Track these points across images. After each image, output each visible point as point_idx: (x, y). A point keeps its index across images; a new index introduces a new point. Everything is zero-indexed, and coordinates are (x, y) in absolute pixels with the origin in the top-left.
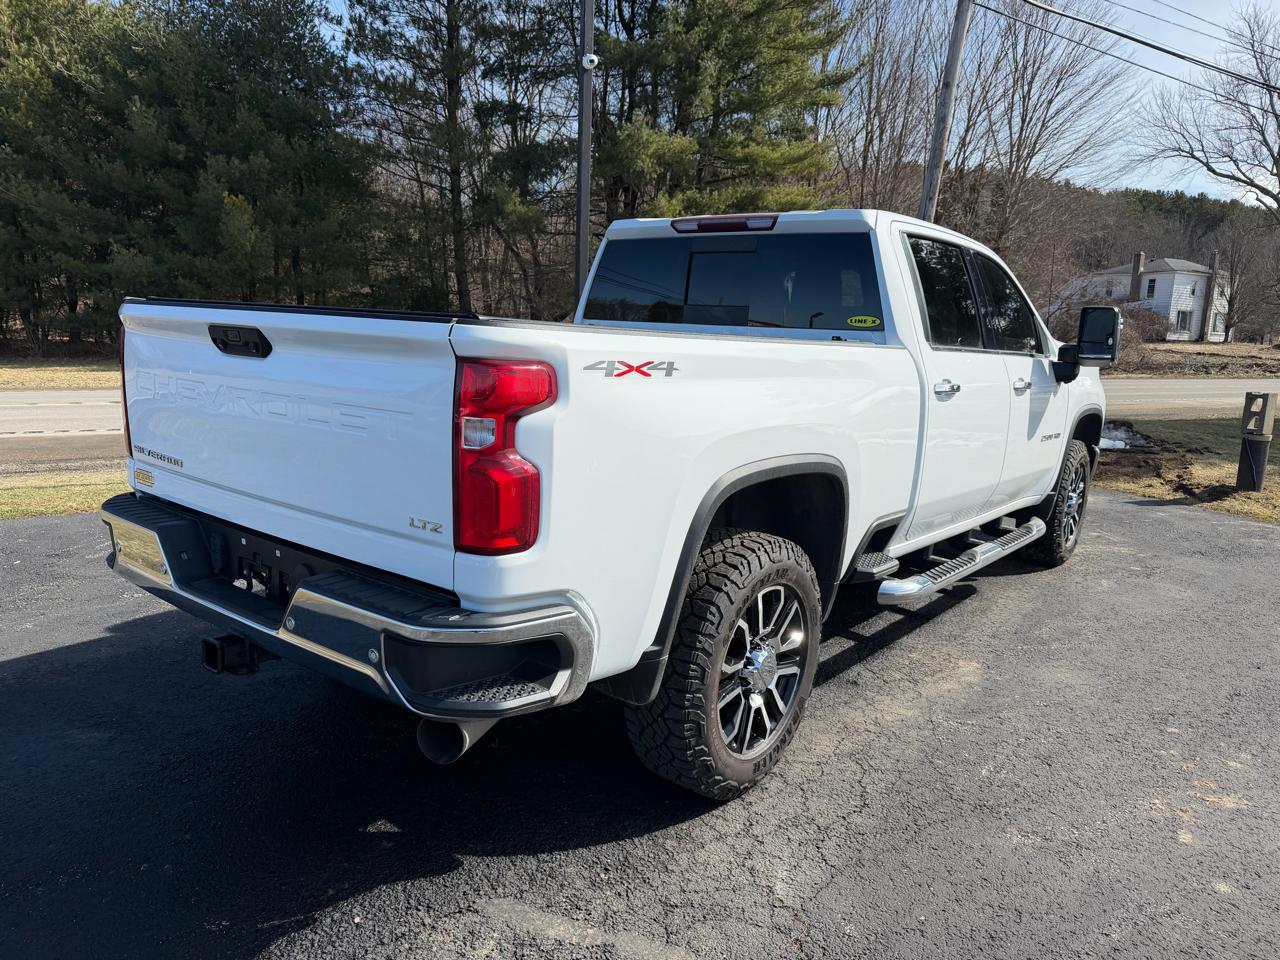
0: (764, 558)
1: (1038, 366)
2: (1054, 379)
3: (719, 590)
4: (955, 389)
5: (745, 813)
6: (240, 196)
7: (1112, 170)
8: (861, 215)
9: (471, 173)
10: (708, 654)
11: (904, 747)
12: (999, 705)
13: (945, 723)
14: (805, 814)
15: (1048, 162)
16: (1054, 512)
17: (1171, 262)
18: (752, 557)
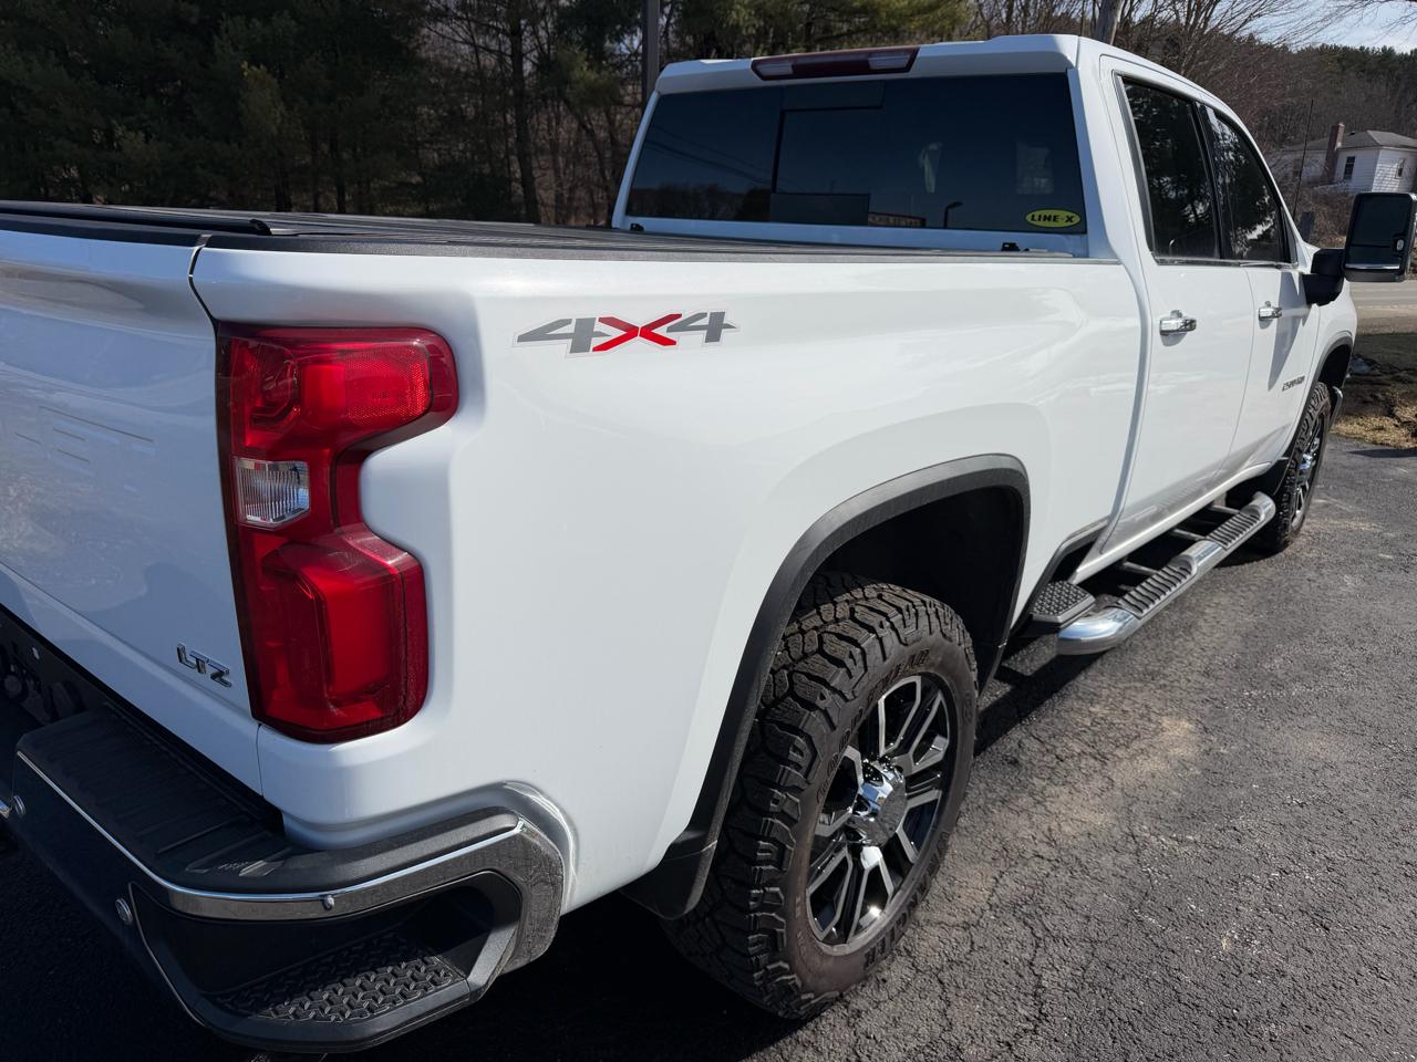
0: (890, 640)
1: (1287, 278)
2: (1304, 299)
3: (811, 706)
4: (1190, 325)
5: (848, 1035)
6: (262, 67)
7: (1314, 19)
8: (1054, 44)
9: (535, 33)
10: (790, 821)
11: (1095, 889)
12: (1231, 804)
13: (1153, 839)
14: (945, 1036)
15: (1236, 9)
16: (1284, 483)
17: (1375, 135)
18: (868, 641)
